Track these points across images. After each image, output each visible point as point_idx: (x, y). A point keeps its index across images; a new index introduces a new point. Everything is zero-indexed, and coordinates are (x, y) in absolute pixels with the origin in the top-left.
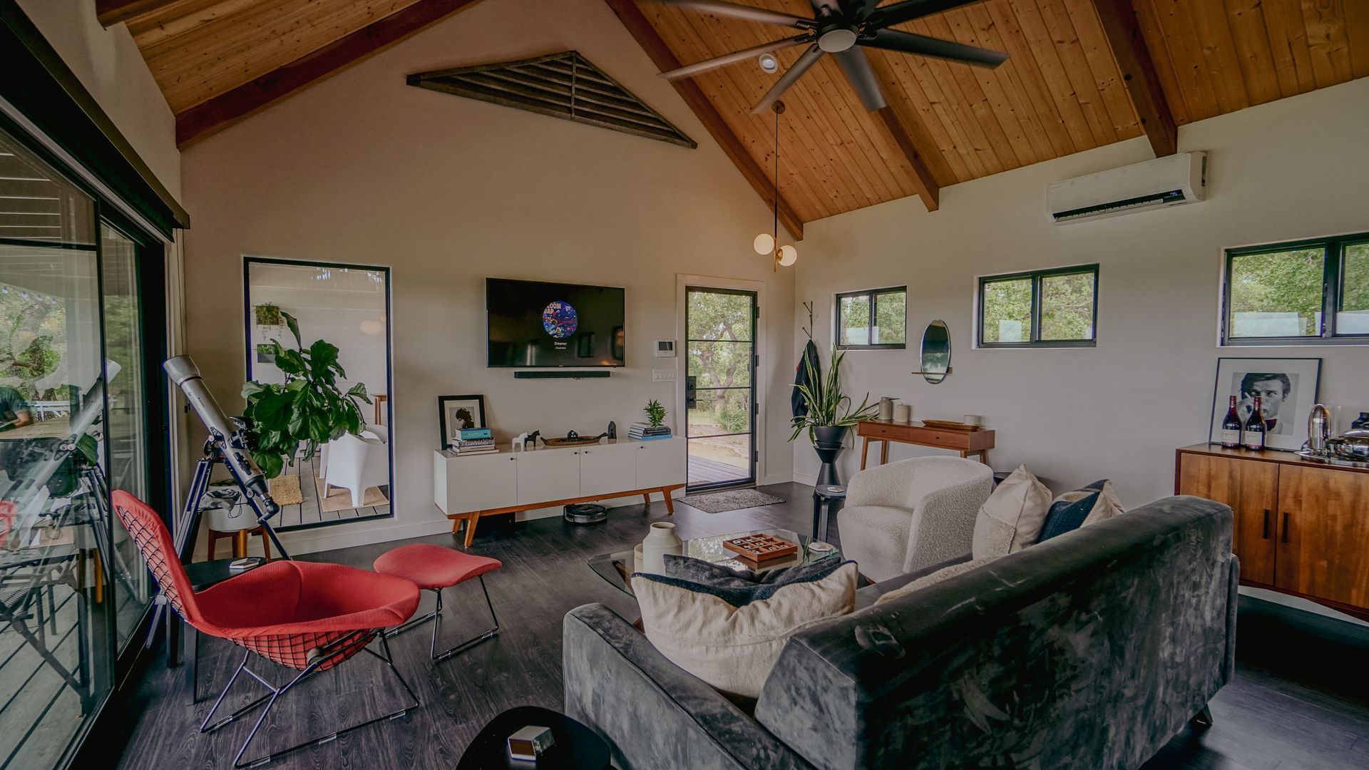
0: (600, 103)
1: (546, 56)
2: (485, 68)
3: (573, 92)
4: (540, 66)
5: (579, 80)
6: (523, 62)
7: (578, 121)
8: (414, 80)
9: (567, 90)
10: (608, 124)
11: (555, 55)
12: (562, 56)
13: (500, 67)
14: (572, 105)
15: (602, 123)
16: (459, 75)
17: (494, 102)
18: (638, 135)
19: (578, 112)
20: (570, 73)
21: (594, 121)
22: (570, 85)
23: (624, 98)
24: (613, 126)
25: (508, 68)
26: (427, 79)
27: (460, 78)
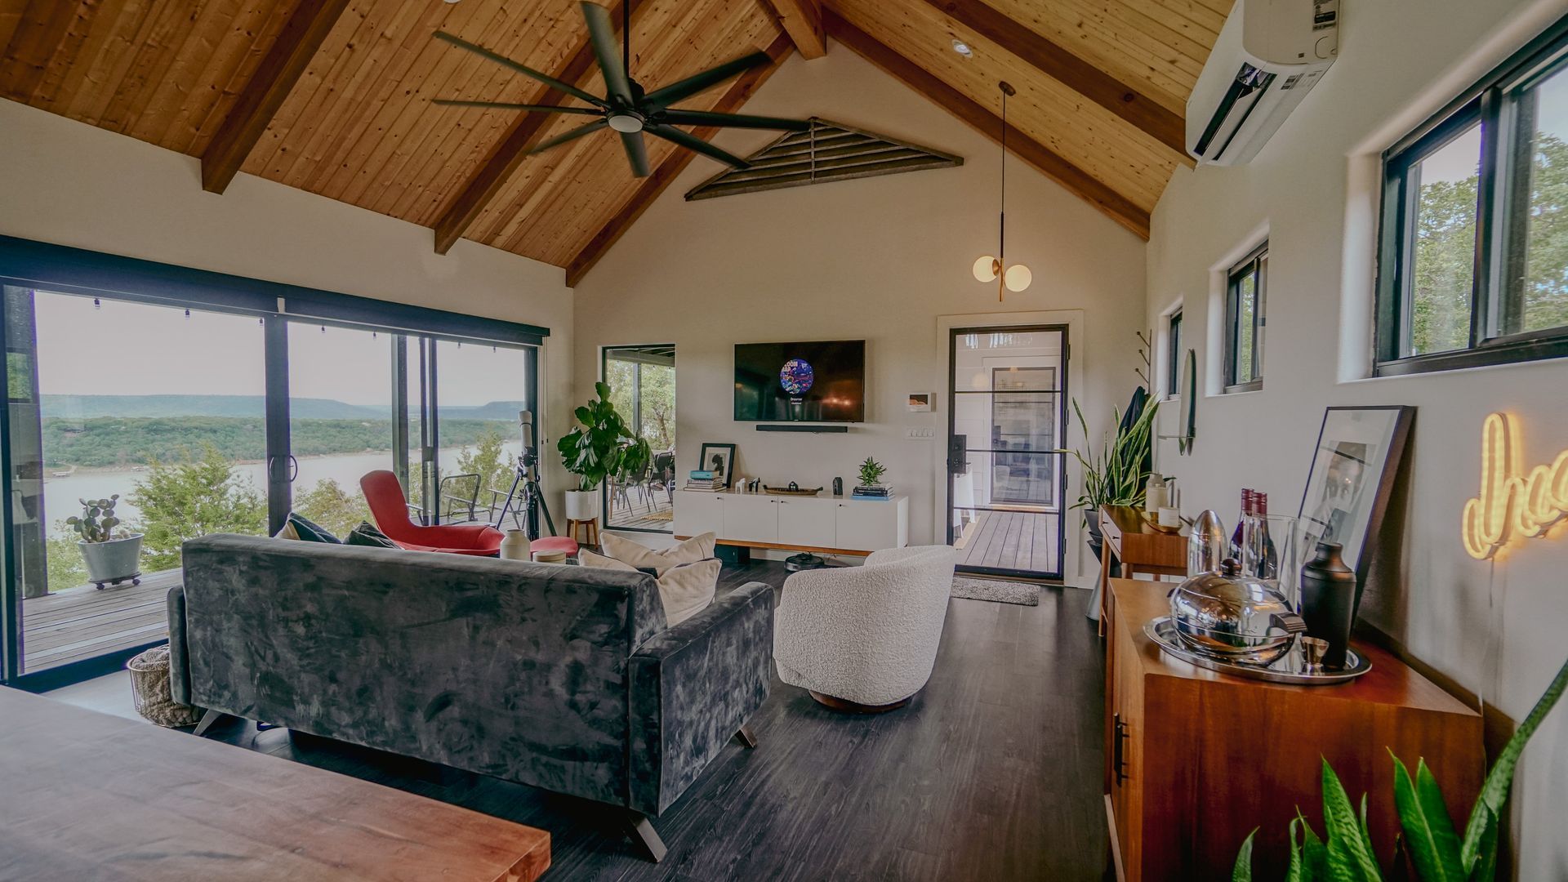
0: (841, 156)
1: (786, 134)
3: (813, 156)
4: (781, 145)
5: (817, 143)
6: (765, 148)
7: (819, 182)
8: (689, 197)
9: (807, 156)
10: (849, 175)
14: (813, 169)
15: (843, 176)
16: (718, 180)
17: (745, 192)
18: (885, 174)
19: (817, 174)
20: (808, 140)
21: (835, 177)
22: (809, 151)
23: (866, 141)
24: (854, 175)
25: (757, 158)
26: (697, 193)
27: (719, 182)
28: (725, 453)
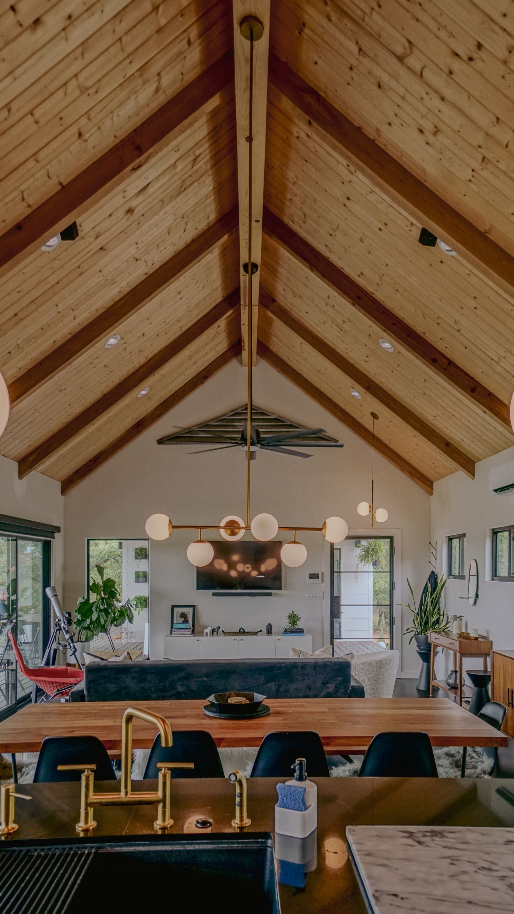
0: (266, 430)
1: (230, 412)
2: (196, 427)
4: (228, 418)
6: (217, 418)
8: (160, 442)
9: (243, 427)
11: (236, 409)
12: (241, 409)
13: (205, 425)
16: (183, 434)
17: (201, 443)
20: (246, 417)
25: (210, 424)
26: (168, 440)
27: (184, 435)
28: (189, 611)
